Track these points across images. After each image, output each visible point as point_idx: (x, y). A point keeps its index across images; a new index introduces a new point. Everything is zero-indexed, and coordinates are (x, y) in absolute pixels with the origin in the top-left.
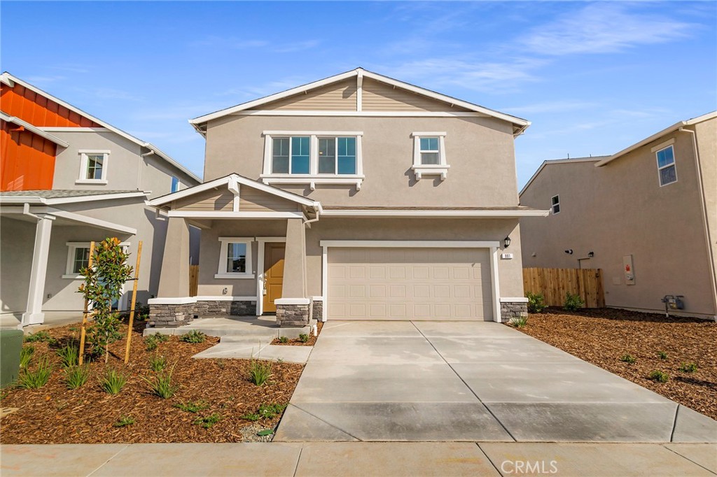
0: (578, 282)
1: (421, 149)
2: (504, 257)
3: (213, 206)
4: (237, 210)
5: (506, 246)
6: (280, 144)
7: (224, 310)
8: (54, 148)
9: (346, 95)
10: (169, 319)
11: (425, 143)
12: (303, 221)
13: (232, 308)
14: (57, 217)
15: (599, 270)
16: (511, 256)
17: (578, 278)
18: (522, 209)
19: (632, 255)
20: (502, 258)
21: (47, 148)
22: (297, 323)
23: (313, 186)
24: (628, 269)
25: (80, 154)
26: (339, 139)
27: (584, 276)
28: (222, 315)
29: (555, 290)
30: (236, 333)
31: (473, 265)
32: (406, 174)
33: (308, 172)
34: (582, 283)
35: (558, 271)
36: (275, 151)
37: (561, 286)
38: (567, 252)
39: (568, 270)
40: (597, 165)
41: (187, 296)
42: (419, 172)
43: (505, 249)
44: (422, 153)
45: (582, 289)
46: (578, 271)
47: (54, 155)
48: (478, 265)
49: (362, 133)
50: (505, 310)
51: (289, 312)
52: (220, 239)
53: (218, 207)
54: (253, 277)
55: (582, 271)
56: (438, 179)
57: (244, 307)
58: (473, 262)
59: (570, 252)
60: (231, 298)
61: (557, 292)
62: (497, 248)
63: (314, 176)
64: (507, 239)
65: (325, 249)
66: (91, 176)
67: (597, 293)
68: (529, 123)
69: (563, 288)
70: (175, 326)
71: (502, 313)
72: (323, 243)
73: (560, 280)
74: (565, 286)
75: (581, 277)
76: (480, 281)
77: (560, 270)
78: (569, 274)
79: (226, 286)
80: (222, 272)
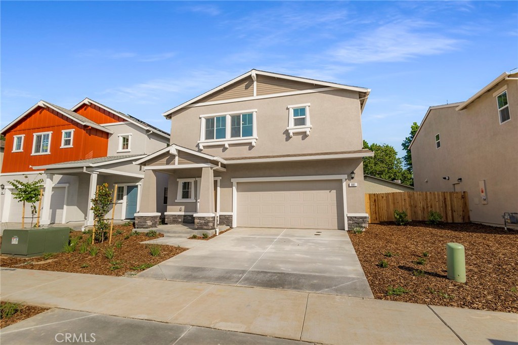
0: (445, 202)
1: (294, 116)
2: (350, 185)
3: (165, 162)
4: (177, 165)
5: (352, 178)
6: (210, 121)
7: (180, 220)
8: (107, 135)
9: (247, 87)
10: (144, 224)
11: (297, 112)
12: (211, 168)
13: (184, 219)
14: (99, 172)
15: (464, 192)
16: (356, 185)
17: (445, 199)
18: (365, 152)
19: (484, 181)
20: (349, 186)
21: (104, 135)
22: (205, 227)
23: (227, 146)
24: (482, 192)
25: (119, 137)
26: (243, 115)
27: (451, 198)
28: (179, 223)
29: (424, 208)
30: (175, 232)
31: (330, 192)
32: (284, 134)
33: (225, 138)
34: (449, 203)
35: (426, 194)
36: (207, 126)
37: (429, 205)
38: (445, 178)
39: (436, 193)
40: (457, 109)
41: (155, 212)
42: (291, 132)
43: (352, 180)
44: (295, 119)
45: (449, 208)
46: (445, 194)
47: (108, 138)
48: (334, 192)
49: (256, 110)
50: (351, 222)
51: (201, 221)
52: (178, 180)
53: (168, 163)
54: (194, 201)
55: (449, 194)
56: (304, 135)
57: (190, 218)
58: (331, 189)
59: (447, 178)
60: (182, 213)
61: (426, 210)
62: (346, 179)
63: (228, 139)
64: (353, 173)
65: (235, 184)
66: (124, 148)
67: (463, 211)
68: (369, 90)
69: (431, 207)
70: (147, 228)
71: (349, 224)
72: (232, 180)
73: (429, 200)
74: (433, 205)
75: (448, 198)
76: (335, 202)
77: (428, 193)
78: (437, 196)
79: (181, 207)
80: (179, 198)
